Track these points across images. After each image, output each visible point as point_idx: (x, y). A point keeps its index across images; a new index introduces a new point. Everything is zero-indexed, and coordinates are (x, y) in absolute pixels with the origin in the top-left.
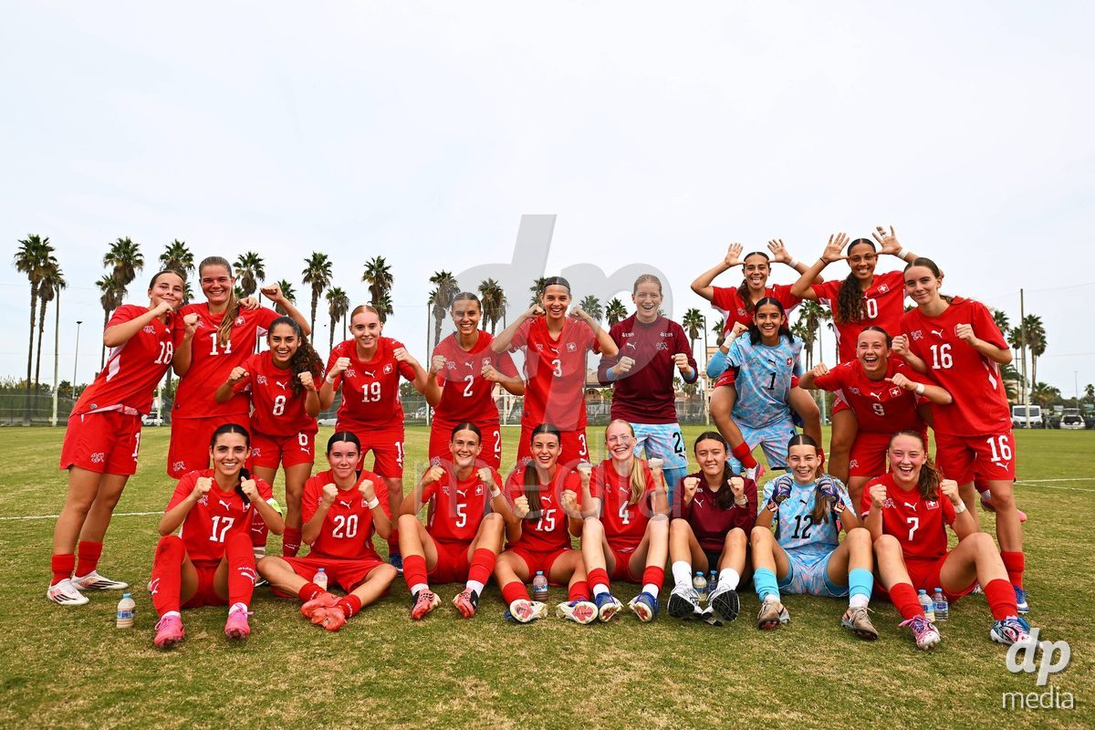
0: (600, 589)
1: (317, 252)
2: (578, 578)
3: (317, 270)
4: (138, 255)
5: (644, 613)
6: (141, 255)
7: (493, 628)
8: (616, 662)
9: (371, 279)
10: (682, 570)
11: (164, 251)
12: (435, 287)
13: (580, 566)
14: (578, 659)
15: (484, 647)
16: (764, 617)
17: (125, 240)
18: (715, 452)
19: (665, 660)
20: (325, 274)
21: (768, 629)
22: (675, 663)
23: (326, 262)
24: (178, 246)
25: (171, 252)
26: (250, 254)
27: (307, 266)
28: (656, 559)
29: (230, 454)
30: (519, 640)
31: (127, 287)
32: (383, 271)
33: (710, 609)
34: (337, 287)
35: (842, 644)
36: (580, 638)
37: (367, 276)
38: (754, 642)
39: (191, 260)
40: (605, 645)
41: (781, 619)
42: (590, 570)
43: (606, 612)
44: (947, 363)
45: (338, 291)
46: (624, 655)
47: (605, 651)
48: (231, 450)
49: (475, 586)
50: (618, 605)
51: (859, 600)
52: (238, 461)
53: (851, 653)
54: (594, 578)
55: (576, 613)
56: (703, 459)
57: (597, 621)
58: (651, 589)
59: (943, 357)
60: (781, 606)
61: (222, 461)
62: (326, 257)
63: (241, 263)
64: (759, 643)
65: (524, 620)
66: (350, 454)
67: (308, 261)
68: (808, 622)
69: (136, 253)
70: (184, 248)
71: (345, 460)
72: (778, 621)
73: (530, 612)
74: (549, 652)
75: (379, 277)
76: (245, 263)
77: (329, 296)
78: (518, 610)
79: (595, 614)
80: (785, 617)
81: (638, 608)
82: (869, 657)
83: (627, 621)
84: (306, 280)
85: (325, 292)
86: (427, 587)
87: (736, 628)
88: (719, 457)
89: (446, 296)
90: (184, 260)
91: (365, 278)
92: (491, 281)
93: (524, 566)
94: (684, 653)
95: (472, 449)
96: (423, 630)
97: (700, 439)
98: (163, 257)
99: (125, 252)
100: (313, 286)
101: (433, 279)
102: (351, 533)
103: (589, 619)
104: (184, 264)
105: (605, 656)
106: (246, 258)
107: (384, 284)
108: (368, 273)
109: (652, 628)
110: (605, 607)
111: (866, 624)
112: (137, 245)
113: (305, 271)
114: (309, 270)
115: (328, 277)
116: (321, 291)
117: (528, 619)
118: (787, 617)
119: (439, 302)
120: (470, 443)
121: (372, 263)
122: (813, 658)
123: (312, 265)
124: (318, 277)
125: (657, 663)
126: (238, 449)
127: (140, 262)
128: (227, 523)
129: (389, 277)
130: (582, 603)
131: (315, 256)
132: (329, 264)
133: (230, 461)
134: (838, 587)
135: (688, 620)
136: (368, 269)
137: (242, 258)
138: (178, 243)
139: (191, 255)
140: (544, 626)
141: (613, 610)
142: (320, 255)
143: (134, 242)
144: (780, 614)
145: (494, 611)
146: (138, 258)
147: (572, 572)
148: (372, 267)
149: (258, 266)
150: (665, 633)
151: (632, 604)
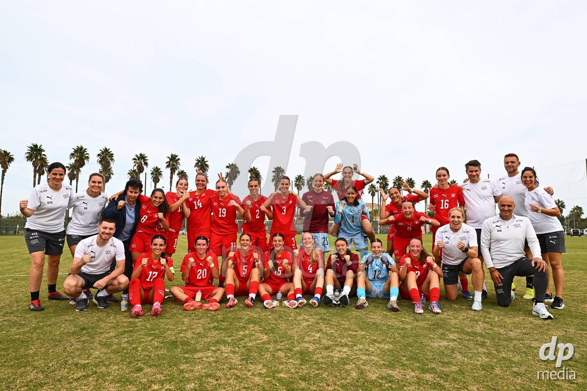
0: (299, 295)
1: (173, 154)
2: (291, 292)
3: (173, 162)
4: (86, 154)
5: (315, 304)
6: (88, 154)
7: (259, 310)
8: (304, 319)
9: (198, 166)
10: (330, 289)
11: (99, 152)
12: (228, 170)
13: (292, 287)
14: (290, 319)
15: (255, 316)
16: (358, 304)
17: (80, 147)
18: (342, 245)
19: (321, 319)
20: (177, 164)
21: (359, 309)
22: (325, 319)
23: (177, 158)
24: (106, 150)
25: (103, 153)
26: (141, 154)
27: (168, 160)
28: (320, 284)
29: (158, 247)
30: (269, 313)
31: (81, 169)
32: (204, 163)
33: (339, 302)
34: (182, 170)
35: (385, 313)
36: (291, 312)
37: (197, 165)
38: (354, 313)
39: (113, 157)
40: (300, 314)
41: (365, 305)
42: (295, 288)
43: (300, 303)
44: (446, 207)
45: (182, 172)
46: (306, 317)
47: (300, 316)
48: (158, 245)
49: (253, 295)
50: (305, 301)
51: (394, 298)
52: (161, 250)
53: (388, 315)
54: (296, 291)
55: (290, 305)
56: (338, 248)
57: (298, 307)
58: (318, 296)
59: (445, 204)
60: (365, 301)
61: (155, 249)
62: (177, 156)
63: (137, 158)
64: (355, 313)
65: (269, 308)
66: (204, 245)
67: (169, 157)
68: (375, 307)
69: (85, 153)
70: (109, 151)
71: (202, 247)
72: (363, 306)
73: (272, 304)
74: (280, 317)
75: (202, 165)
76: (139, 158)
77: (178, 174)
78: (267, 304)
79: (297, 305)
80: (367, 304)
81: (313, 302)
82: (393, 317)
83: (309, 307)
84: (168, 166)
85: (177, 172)
86: (233, 296)
87: (348, 309)
88: (344, 247)
89: (233, 175)
90: (109, 157)
91: (195, 166)
92: (254, 168)
93: (270, 289)
94: (328, 316)
95: (248, 242)
96: (233, 311)
97: (337, 241)
98: (99, 155)
99: (80, 153)
100: (171, 170)
101: (227, 167)
102: (204, 276)
103: (295, 307)
104: (109, 159)
105: (300, 318)
106: (139, 156)
107: (204, 169)
108: (197, 163)
109: (318, 309)
110: (300, 301)
111: (395, 306)
112: (86, 149)
113: (167, 162)
114: (169, 162)
115: (178, 165)
116: (175, 172)
117: (271, 307)
118: (367, 305)
119: (230, 177)
120: (247, 240)
121: (199, 159)
122: (374, 317)
123: (171, 160)
124: (173, 165)
125: (319, 319)
126: (161, 245)
127: (88, 158)
128: (155, 274)
129: (207, 166)
130: (292, 301)
131: (172, 155)
132: (179, 159)
133: (158, 249)
134: (387, 294)
135: (331, 306)
136: (197, 162)
137: (137, 156)
138: (106, 149)
139: (112, 154)
140: (278, 309)
141: (303, 303)
142: (175, 155)
143: (84, 148)
144: (364, 304)
145: (259, 305)
146: (87, 155)
147: (289, 291)
148: (199, 161)
149: (145, 160)
150: (322, 311)
151: (311, 301)
